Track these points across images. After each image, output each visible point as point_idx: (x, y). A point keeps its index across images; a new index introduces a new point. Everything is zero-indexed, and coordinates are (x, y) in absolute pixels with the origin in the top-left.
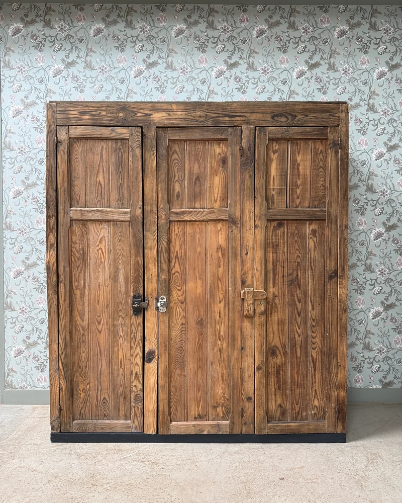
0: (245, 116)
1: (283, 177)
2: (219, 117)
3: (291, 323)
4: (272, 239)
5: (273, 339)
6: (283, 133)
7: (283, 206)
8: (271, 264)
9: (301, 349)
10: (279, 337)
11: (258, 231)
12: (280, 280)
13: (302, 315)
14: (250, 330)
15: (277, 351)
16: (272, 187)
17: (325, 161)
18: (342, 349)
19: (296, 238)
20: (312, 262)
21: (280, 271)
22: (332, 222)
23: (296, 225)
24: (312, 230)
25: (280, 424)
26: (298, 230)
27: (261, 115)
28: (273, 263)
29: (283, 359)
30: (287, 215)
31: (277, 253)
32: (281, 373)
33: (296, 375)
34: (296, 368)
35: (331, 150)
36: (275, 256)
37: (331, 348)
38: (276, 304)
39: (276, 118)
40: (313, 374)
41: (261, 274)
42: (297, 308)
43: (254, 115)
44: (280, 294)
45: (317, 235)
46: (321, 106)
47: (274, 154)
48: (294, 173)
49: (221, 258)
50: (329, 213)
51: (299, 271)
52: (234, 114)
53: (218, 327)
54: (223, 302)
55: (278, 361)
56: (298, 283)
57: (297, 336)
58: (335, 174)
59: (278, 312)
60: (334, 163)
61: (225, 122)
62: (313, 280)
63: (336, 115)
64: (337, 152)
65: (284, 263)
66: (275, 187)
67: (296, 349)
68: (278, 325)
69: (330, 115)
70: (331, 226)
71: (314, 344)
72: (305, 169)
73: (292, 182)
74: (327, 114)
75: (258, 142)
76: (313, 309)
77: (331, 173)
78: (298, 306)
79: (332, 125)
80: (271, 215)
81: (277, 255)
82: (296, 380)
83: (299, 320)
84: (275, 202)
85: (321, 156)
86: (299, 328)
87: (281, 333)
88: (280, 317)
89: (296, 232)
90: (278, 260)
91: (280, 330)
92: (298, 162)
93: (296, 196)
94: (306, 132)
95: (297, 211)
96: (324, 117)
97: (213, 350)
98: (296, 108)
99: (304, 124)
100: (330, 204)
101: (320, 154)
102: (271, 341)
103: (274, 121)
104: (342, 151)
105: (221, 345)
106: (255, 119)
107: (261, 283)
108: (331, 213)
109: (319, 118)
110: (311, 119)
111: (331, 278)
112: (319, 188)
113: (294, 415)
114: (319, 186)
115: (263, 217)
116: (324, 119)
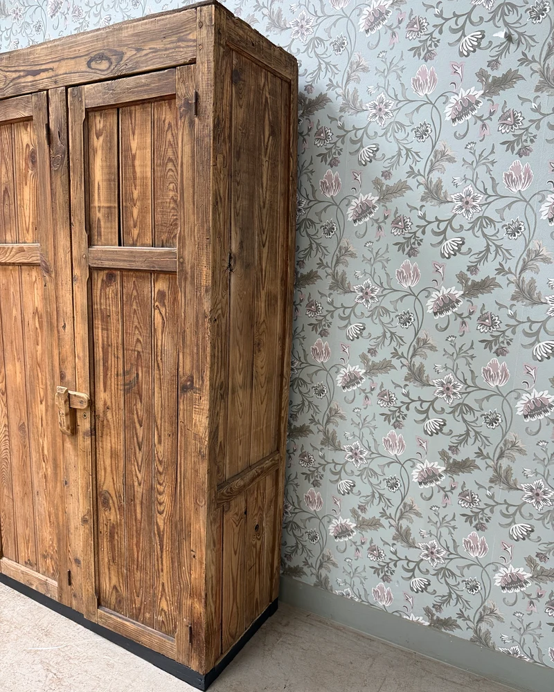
0: (52, 69)
1: (112, 183)
2: (19, 77)
3: (127, 459)
4: (101, 304)
5: (105, 479)
6: (105, 93)
7: (114, 241)
8: (101, 349)
9: (142, 507)
10: (113, 478)
11: (78, 287)
12: (113, 380)
13: (144, 448)
14: (73, 457)
15: (111, 501)
16: (96, 204)
17: (173, 145)
18: (197, 526)
19: (134, 307)
20: (159, 354)
21: (113, 363)
22: (186, 279)
23: (134, 279)
24: (159, 290)
25: (112, 616)
26: (137, 291)
27: (72, 62)
28: (103, 348)
29: (118, 517)
30: (114, 260)
31: (107, 330)
32: (116, 537)
33: (135, 547)
34: (135, 536)
35: (183, 120)
36: (105, 335)
37: (182, 521)
38: (108, 421)
39: (93, 64)
40: (160, 555)
41: (84, 365)
42: (136, 434)
43: (63, 63)
44: (114, 404)
45: (166, 302)
46: (162, 22)
47: (98, 138)
48: (128, 176)
49: (39, 330)
50: (181, 260)
51: (140, 368)
52: (38, 68)
53: (41, 441)
54: (44, 403)
55: (112, 518)
56: (139, 391)
57: (136, 484)
58: (190, 173)
59: (110, 436)
60: (187, 149)
61: (28, 86)
62: (161, 388)
63: (191, 37)
64: (192, 124)
65: (117, 349)
66: (102, 205)
67: (135, 506)
68: (111, 457)
69: (180, 40)
70: (185, 286)
71: (160, 504)
72: (144, 165)
73: (126, 193)
74: (174, 38)
75: (72, 118)
76: (160, 442)
77: (182, 171)
78: (138, 431)
79: (182, 62)
80: (94, 259)
82: (136, 556)
83: (139, 456)
84: (102, 234)
85: (169, 136)
86: (140, 471)
87: (114, 472)
88: (113, 446)
89: (135, 293)
90: (110, 343)
91: (114, 467)
92: (134, 152)
93: (132, 222)
94: (141, 86)
95: (132, 252)
96: (169, 46)
97: (38, 473)
98: (123, 35)
99: (136, 68)
100: (182, 240)
101: (167, 131)
102: (102, 482)
103: (91, 71)
104: (200, 119)
105: (46, 469)
106: (64, 72)
107: (85, 381)
108: (184, 260)
109: (160, 50)
110: (147, 55)
111: (185, 389)
112: (168, 205)
113: (134, 611)
114: (168, 200)
115: (83, 261)
116: (168, 52)
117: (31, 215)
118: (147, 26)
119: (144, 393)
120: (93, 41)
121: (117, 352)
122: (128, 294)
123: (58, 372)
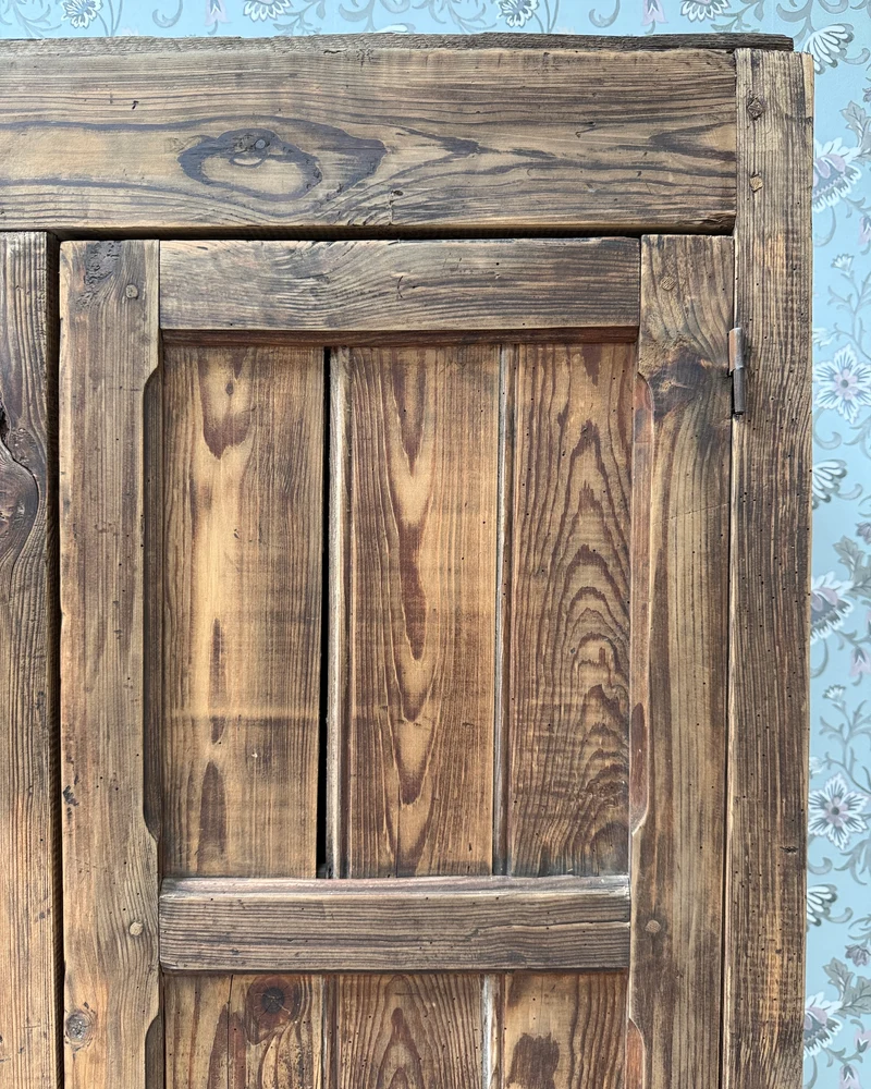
1: (294, 631)
6: (275, 286)
7: (294, 857)
16: (202, 706)
17: (616, 509)
22: (673, 995)
23: (395, 1002)
24: (525, 1043)
26: (411, 1047)
27: (97, 142)
30: (320, 940)
35: (669, 423)
39: (217, 167)
43: (42, 139)
46: (586, 71)
47: (217, 449)
48: (378, 603)
50: (653, 926)
58: (702, 611)
60: (689, 530)
63: (710, 140)
64: (713, 440)
66: (233, 711)
69: (662, 142)
70: (669, 1023)
72: (462, 570)
75: (78, 361)
77: (662, 603)
79: (674, 218)
80: (190, 936)
84: (231, 827)
85: (586, 472)
89: (400, 1056)
92: (411, 516)
93: (393, 782)
94: (463, 282)
95: (403, 905)
96: (606, 157)
98: (382, 81)
99: (445, 211)
100: (657, 852)
101: (577, 453)
103: (202, 189)
104: (756, 430)
106: (45, 172)
108: (665, 924)
109: (567, 164)
110: (502, 170)
112: (575, 716)
114: (577, 701)
115: (128, 951)
116: (605, 176)
118: (505, 71)
120: (214, 80)
122: (360, 1064)
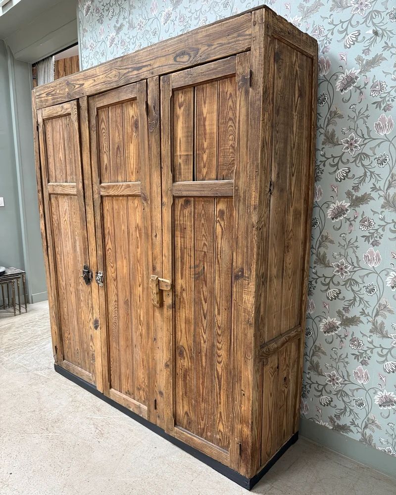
0: (150, 65)
1: (189, 138)
2: (128, 72)
3: (196, 324)
4: (180, 220)
5: (181, 338)
6: (186, 77)
7: (190, 178)
8: (179, 251)
9: (206, 358)
10: (186, 338)
11: (166, 210)
12: (187, 271)
13: (208, 317)
14: (160, 322)
15: (185, 353)
16: (178, 153)
17: (233, 109)
18: (246, 374)
19: (203, 222)
20: (219, 253)
21: (187, 260)
22: (239, 201)
23: (203, 203)
24: (220, 210)
25: (184, 433)
26: (205, 211)
27: (164, 59)
28: (181, 250)
29: (190, 364)
30: (190, 191)
31: (184, 238)
32: (188, 378)
33: (201, 385)
34: (201, 378)
35: (240, 91)
36: (183, 241)
37: (235, 369)
38: (184, 299)
39: (178, 59)
40: (218, 392)
41: (169, 261)
42: (203, 308)
43: (158, 59)
44: (187, 288)
45: (225, 217)
46: (227, 25)
47: (180, 108)
48: (200, 133)
49: (139, 239)
50: (237, 188)
51: (206, 263)
52: (140, 65)
53: (139, 311)
54: (141, 286)
55: (185, 364)
56: (204, 278)
57: (202, 342)
58: (245, 127)
59: (185, 309)
60: (243, 111)
61: (133, 78)
62: (220, 277)
63: (247, 33)
64: (247, 93)
65: (191, 251)
66: (182, 154)
67: (201, 357)
68: (185, 323)
69: (239, 36)
70: (239, 206)
71: (219, 356)
72: (212, 125)
73: (199, 145)
74: (235, 35)
75: (163, 96)
76: (219, 314)
77: (239, 126)
78: (204, 306)
79: (240, 50)
80: (176, 190)
81: (184, 240)
82: (201, 392)
83: (205, 323)
84: (182, 173)
85: (230, 103)
86: (205, 333)
87: (187, 333)
88: (187, 315)
89: (203, 212)
90: (185, 247)
91: (187, 330)
92: (205, 116)
93: (202, 165)
94: (210, 70)
95: (202, 185)
96: (231, 41)
97: (136, 333)
98: (199, 37)
99: (207, 58)
100: (238, 174)
101: (229, 99)
102: (179, 340)
103: (176, 63)
104: (253, 89)
105: (142, 330)
106: (158, 65)
107: (169, 272)
108: (238, 187)
109: (225, 44)
110: (215, 48)
111: (237, 277)
112: (228, 150)
113: (200, 430)
114: (228, 147)
115: (169, 192)
116: (230, 45)
117: (135, 163)
118: (216, 29)
119: (208, 280)
120: (178, 43)
121: (190, 253)
122: (198, 213)
123: (151, 266)
